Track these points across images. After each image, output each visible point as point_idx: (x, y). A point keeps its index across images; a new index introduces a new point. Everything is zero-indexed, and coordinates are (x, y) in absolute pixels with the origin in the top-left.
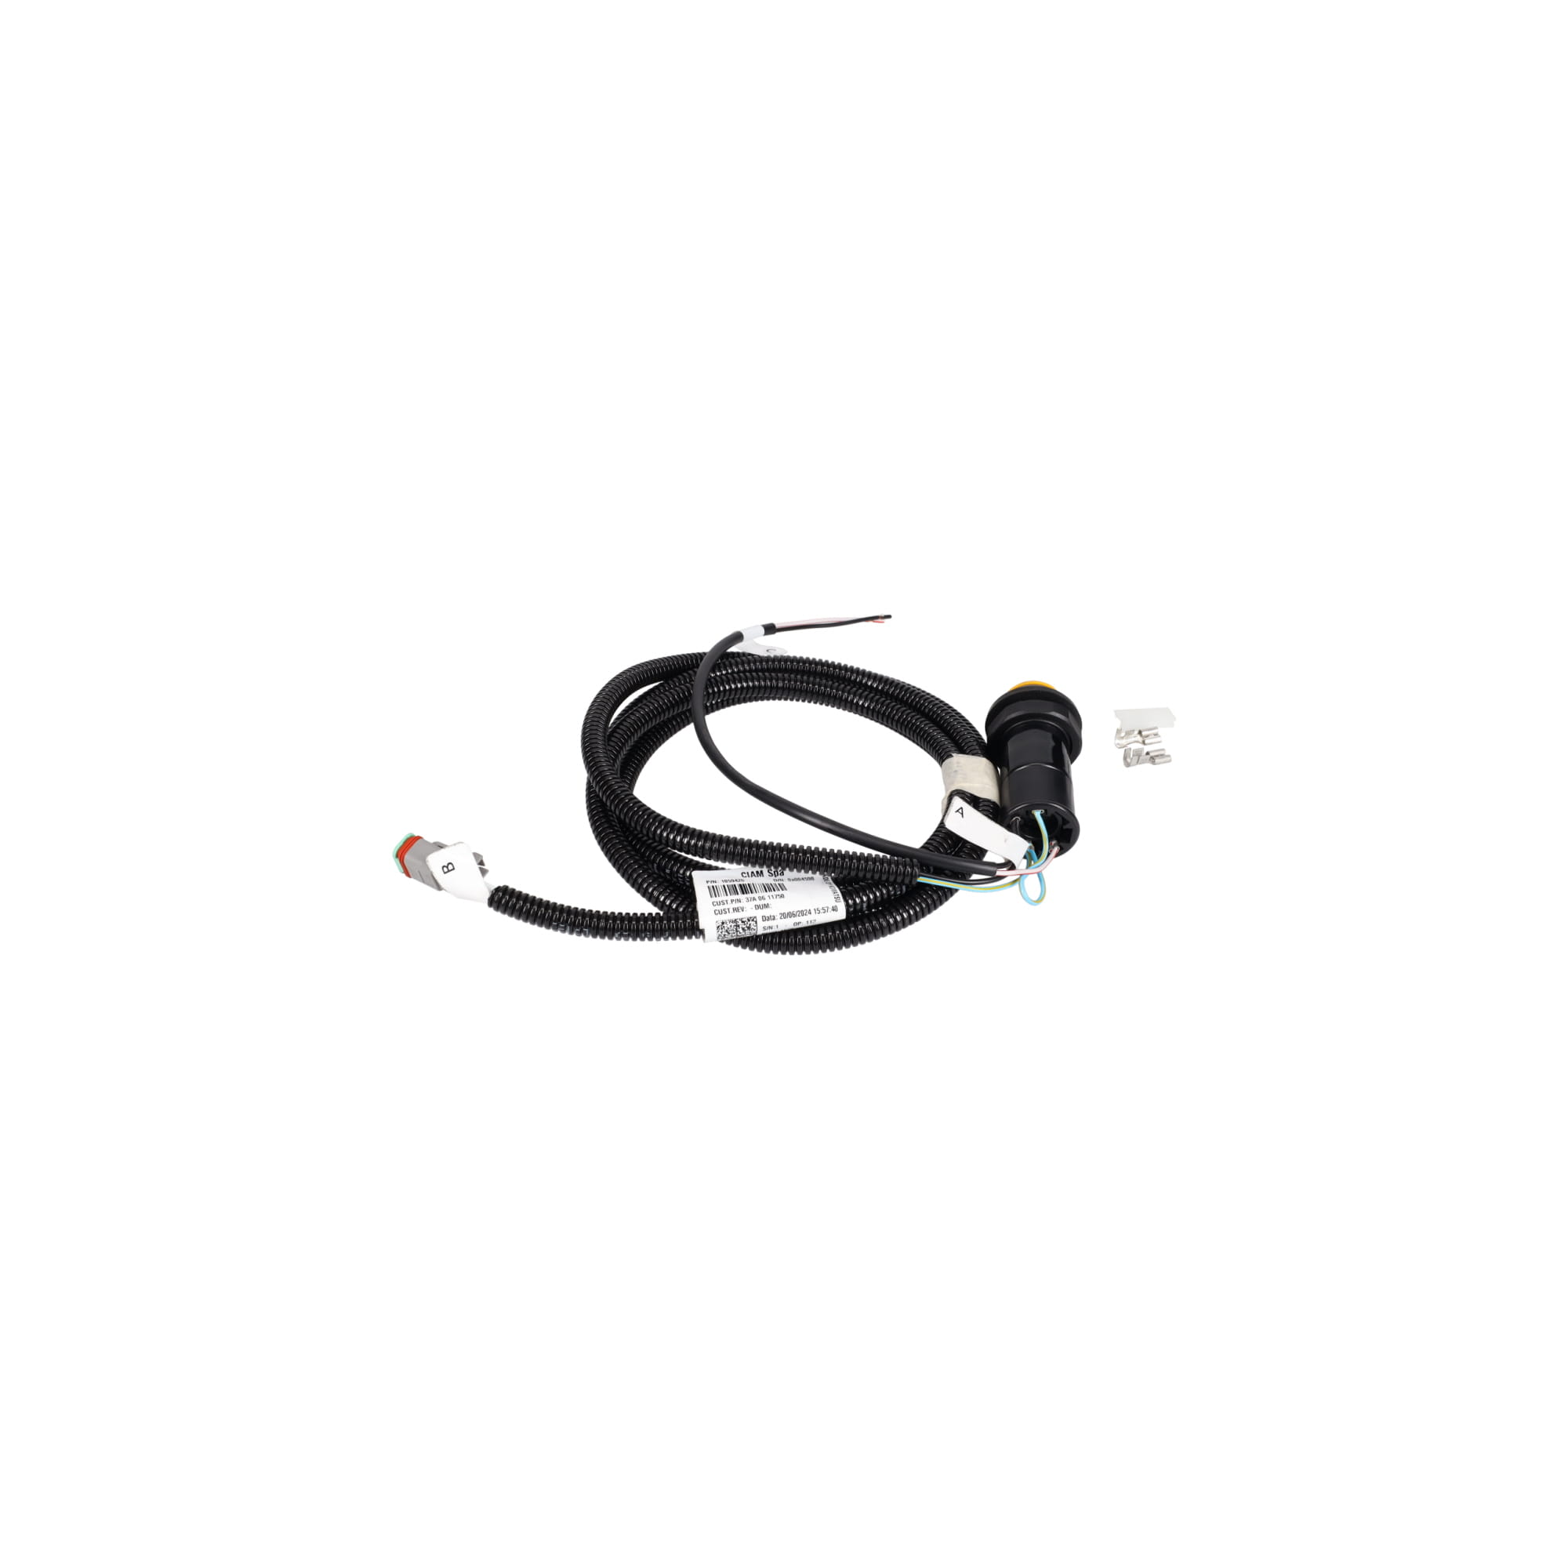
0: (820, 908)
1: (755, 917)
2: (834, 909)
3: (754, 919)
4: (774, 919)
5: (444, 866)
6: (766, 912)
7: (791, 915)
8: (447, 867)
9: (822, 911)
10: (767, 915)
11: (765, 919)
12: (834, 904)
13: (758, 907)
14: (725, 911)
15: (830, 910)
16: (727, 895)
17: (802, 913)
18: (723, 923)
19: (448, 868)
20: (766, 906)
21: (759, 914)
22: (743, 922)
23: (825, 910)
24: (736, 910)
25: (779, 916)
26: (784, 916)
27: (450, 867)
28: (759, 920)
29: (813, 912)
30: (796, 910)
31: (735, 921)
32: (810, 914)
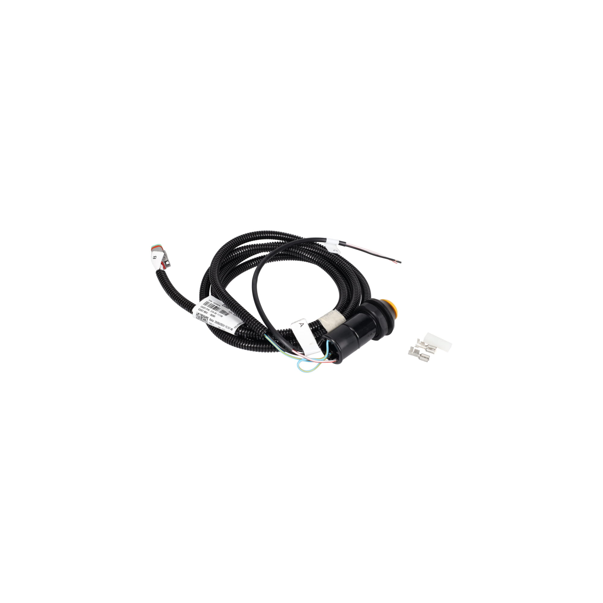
0: (228, 326)
1: (208, 318)
2: (232, 329)
3: (207, 318)
4: (213, 321)
6: (212, 318)
7: (218, 323)
8: (155, 257)
9: (228, 328)
10: (212, 319)
11: (211, 320)
12: (234, 328)
13: (211, 315)
14: (201, 310)
15: (230, 329)
17: (222, 325)
18: (198, 314)
20: (214, 316)
21: (210, 317)
22: (204, 317)
23: (229, 328)
24: (205, 312)
25: (215, 322)
26: (216, 322)
28: (209, 319)
29: (225, 326)
30: (221, 323)
31: (202, 315)
32: (224, 326)
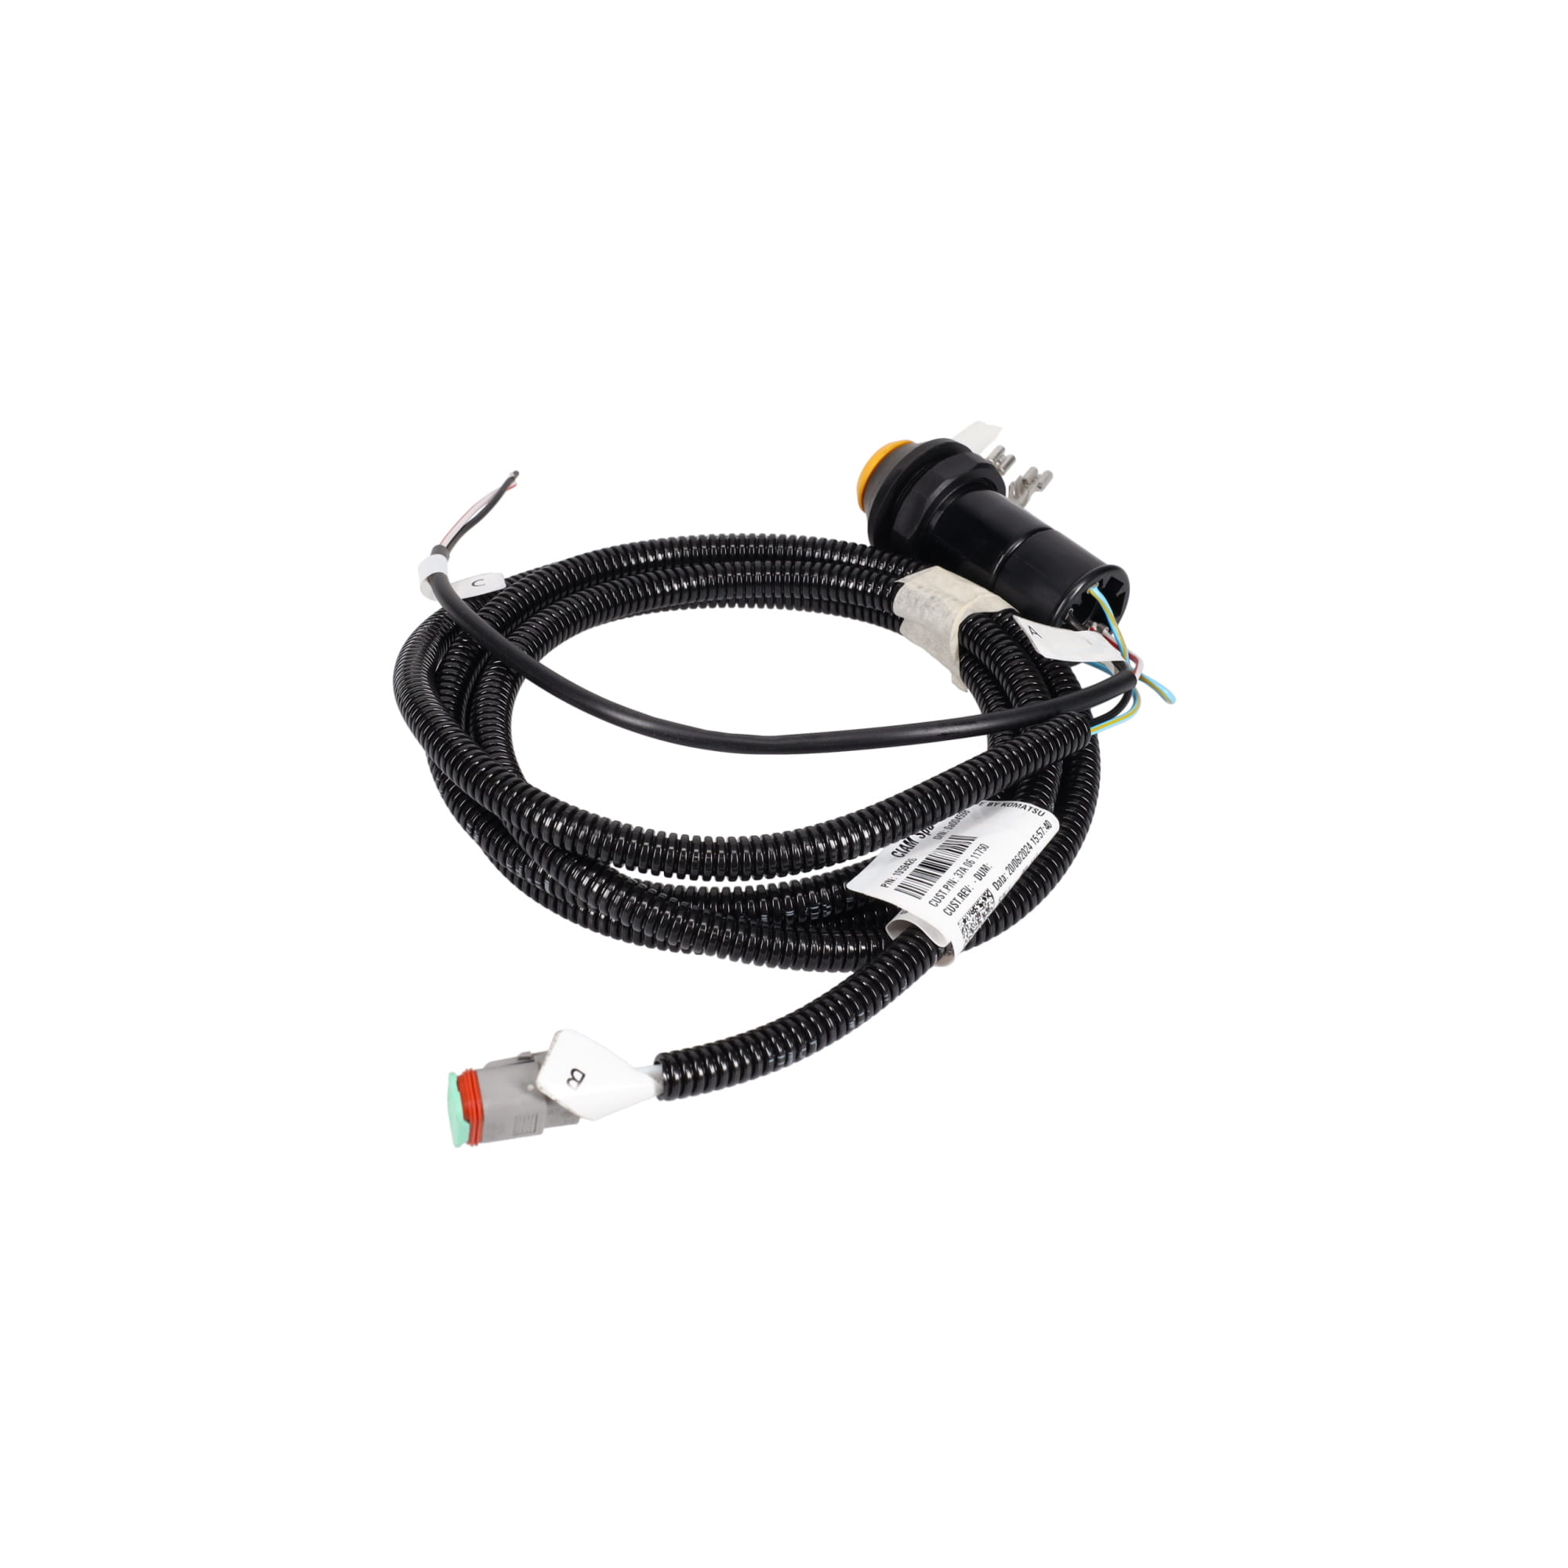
0: (1035, 834)
1: (988, 891)
2: (1046, 825)
3: (988, 894)
4: (1004, 880)
5: (569, 1080)
7: (1016, 863)
8: (574, 1079)
9: (1039, 837)
10: (995, 880)
11: (997, 885)
12: (1042, 820)
13: (977, 877)
14: (952, 906)
15: (1045, 830)
16: (932, 885)
17: (1024, 852)
18: (965, 921)
19: (576, 1076)
20: (985, 869)
21: (987, 883)
22: (980, 906)
23: (1041, 834)
24: (960, 896)
25: (1007, 872)
26: (1011, 868)
27: (578, 1076)
28: (993, 890)
29: (1031, 843)
30: (1016, 853)
31: (974, 910)
32: (1031, 848)
